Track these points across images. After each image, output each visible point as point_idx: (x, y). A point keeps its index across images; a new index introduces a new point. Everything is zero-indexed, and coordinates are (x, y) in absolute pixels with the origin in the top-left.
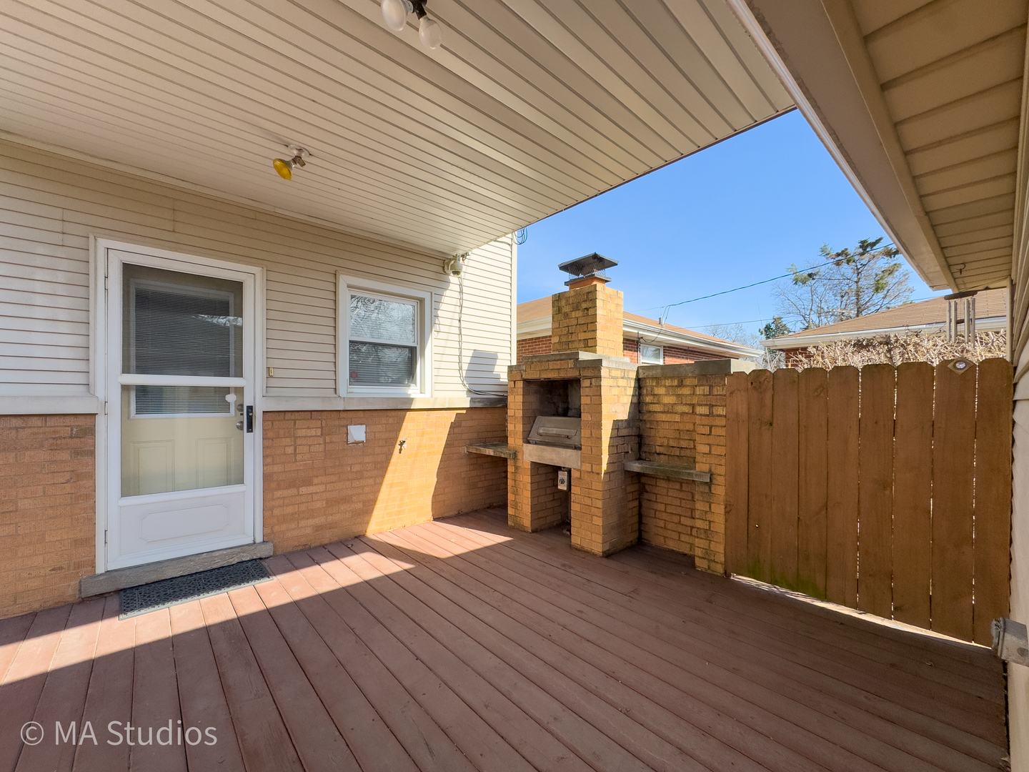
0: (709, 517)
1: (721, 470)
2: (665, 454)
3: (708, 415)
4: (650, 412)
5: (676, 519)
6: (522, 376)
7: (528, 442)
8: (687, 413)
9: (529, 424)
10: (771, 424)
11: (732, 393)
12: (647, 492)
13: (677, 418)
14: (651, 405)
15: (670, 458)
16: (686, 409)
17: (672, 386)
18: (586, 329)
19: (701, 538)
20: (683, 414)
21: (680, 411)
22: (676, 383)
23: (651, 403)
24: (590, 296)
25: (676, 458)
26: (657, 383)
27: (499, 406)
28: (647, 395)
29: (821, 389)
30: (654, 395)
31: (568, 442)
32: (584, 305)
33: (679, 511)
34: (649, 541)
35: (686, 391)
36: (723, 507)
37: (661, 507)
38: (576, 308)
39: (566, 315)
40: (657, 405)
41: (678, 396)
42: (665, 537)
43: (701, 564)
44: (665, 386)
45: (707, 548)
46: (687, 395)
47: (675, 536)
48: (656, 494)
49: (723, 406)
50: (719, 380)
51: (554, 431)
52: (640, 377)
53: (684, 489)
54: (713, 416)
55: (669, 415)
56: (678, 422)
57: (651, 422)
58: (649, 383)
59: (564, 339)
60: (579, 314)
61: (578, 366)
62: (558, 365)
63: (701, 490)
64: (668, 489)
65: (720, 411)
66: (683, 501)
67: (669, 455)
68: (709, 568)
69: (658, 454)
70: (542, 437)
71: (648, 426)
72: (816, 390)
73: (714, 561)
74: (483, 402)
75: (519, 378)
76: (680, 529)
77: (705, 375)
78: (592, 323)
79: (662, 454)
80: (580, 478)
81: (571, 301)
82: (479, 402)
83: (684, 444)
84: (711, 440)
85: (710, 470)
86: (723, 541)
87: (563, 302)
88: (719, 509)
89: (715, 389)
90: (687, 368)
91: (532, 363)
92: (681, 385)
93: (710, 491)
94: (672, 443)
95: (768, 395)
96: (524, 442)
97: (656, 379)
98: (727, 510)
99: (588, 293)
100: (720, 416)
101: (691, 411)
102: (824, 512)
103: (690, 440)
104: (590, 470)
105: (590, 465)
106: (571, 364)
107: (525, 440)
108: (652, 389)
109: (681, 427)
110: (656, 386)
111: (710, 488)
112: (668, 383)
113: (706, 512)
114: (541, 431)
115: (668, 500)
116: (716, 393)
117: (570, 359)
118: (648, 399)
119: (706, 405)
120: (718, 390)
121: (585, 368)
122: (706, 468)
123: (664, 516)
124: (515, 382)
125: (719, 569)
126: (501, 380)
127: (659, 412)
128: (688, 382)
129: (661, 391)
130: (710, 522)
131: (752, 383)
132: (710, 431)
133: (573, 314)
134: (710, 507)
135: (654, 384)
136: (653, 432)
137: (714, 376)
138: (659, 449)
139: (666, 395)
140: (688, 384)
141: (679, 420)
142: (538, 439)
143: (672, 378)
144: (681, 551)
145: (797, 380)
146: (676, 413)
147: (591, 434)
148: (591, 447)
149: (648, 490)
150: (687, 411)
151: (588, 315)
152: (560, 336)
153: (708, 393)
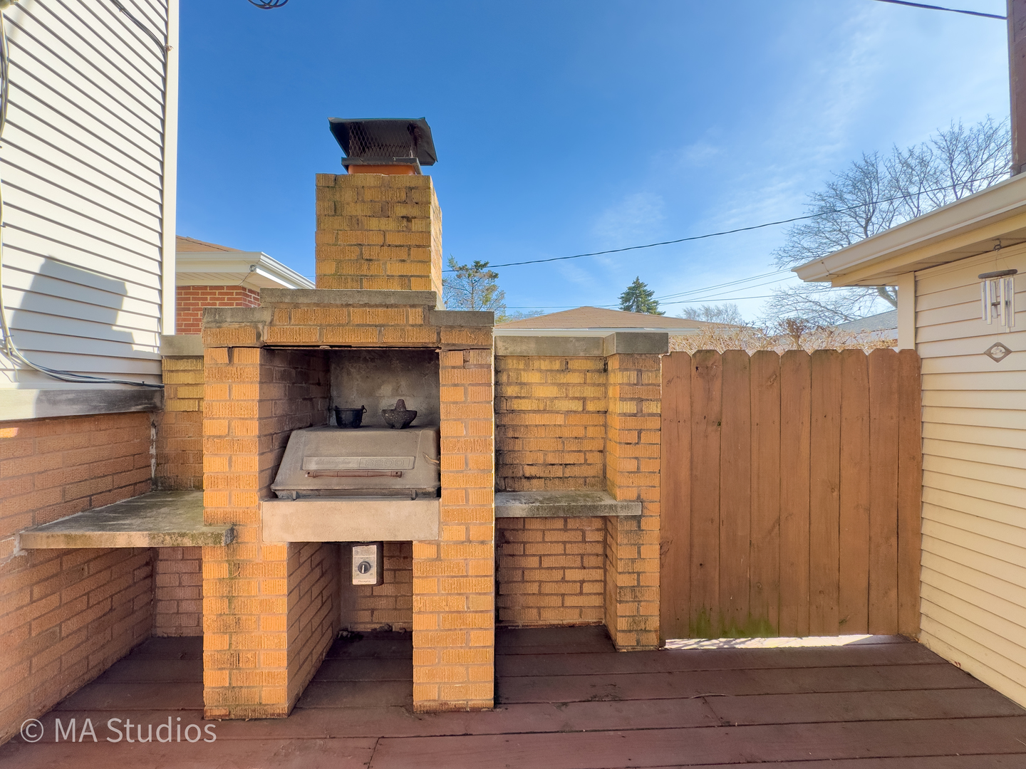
0: (638, 567)
1: (655, 494)
2: (540, 478)
3: (635, 415)
4: (513, 411)
5: (557, 575)
6: (259, 336)
7: (274, 496)
8: (575, 412)
9: (271, 451)
10: (720, 424)
11: (669, 382)
12: (508, 542)
13: (560, 420)
14: (515, 401)
15: (549, 483)
16: (577, 406)
17: (551, 371)
18: (405, 257)
19: (627, 602)
20: (569, 412)
21: (565, 409)
22: (557, 365)
23: (516, 397)
24: (416, 196)
25: (557, 481)
26: (527, 365)
27: (133, 409)
28: (509, 384)
29: (774, 377)
30: (522, 384)
31: (398, 484)
32: (401, 211)
33: (562, 561)
34: (513, 622)
35: (574, 378)
36: (658, 547)
37: (533, 562)
38: (384, 212)
39: (355, 222)
40: (527, 401)
41: (560, 385)
42: (539, 608)
43: (624, 641)
44: (540, 371)
45: (635, 613)
46: (574, 385)
47: (556, 601)
48: (525, 543)
49: (657, 400)
50: (652, 362)
51: (353, 463)
52: (500, 353)
53: (569, 526)
54: (643, 416)
55: (546, 415)
56: (560, 425)
57: (515, 427)
58: (511, 364)
59: (349, 270)
60: (390, 225)
61: (433, 321)
62: (379, 316)
63: (626, 528)
64: (543, 531)
65: (654, 408)
66: (568, 546)
67: (545, 478)
68: (638, 644)
69: (528, 478)
70: (315, 480)
71: (510, 434)
72: (769, 378)
73: (645, 631)
74: (86, 401)
75: (251, 341)
76: (564, 588)
77: (631, 355)
78: (419, 246)
79: (535, 477)
80: (438, 558)
81: (368, 195)
82: (72, 402)
83: (569, 459)
84: (639, 451)
85: (639, 497)
86: (657, 598)
87: (348, 196)
88: (651, 552)
89: (645, 376)
90: (577, 344)
91: (296, 306)
92: (566, 369)
93: (639, 527)
94: (551, 459)
95: (717, 384)
96: (262, 498)
97: (525, 358)
98: (662, 551)
99: (411, 189)
100: (653, 415)
101: (581, 409)
102: (776, 529)
103: (580, 451)
104: (463, 538)
105: (463, 528)
106: (415, 316)
107: (264, 491)
108: (519, 375)
109: (566, 433)
110: (524, 370)
111: (639, 522)
112: (545, 365)
113: (633, 560)
114: (313, 466)
115: (541, 549)
116: (646, 382)
117: (413, 306)
118: (510, 391)
119: (632, 399)
120: (648, 378)
121: (452, 327)
122: (632, 494)
123: (537, 575)
124: (231, 349)
125: (652, 640)
126: (135, 348)
127: (529, 411)
128: (574, 364)
129: (532, 377)
130: (639, 574)
131: (697, 368)
132: (639, 437)
133: (374, 223)
134: (639, 553)
135: (521, 366)
136: (518, 446)
137: (643, 357)
138: (529, 471)
139: (541, 384)
140: (576, 367)
141: (562, 423)
142: (309, 485)
143: (552, 358)
144: (565, 622)
145: (748, 365)
146: (557, 412)
147: (467, 464)
148: (466, 490)
149: (512, 539)
150: (575, 409)
151: (409, 230)
152: (339, 262)
153: (635, 382)
